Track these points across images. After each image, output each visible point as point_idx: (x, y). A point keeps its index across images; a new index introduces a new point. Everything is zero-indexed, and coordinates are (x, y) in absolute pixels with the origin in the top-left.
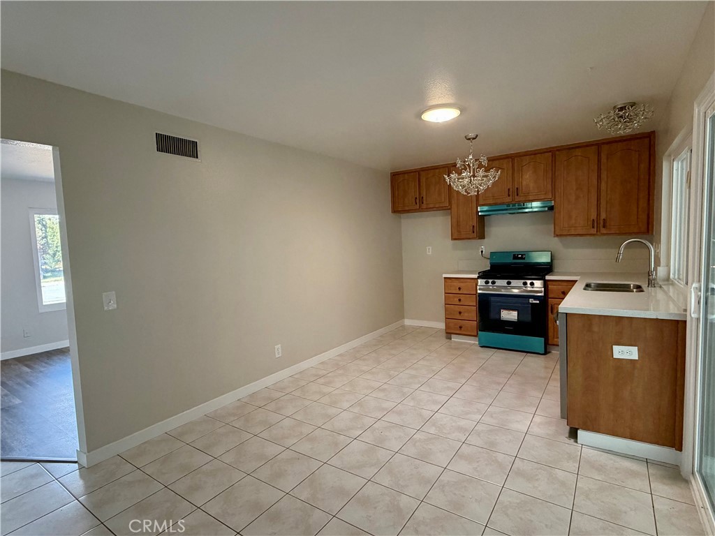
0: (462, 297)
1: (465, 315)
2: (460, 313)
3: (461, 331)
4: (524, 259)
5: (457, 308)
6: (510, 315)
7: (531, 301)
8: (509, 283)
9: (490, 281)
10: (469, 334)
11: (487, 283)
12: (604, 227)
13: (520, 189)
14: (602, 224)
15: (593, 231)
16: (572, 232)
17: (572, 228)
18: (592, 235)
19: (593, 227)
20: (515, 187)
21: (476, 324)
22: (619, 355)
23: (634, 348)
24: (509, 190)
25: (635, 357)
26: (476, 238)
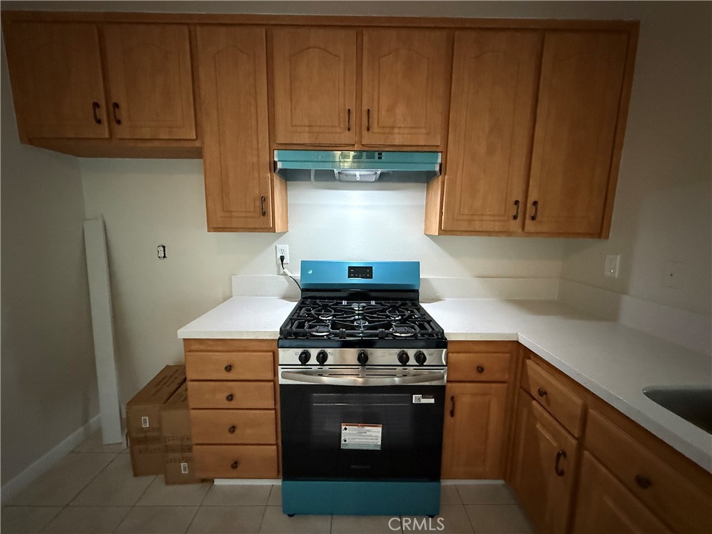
0: (236, 388)
1: (248, 435)
2: (233, 428)
4: (371, 277)
5: (225, 418)
6: (364, 436)
7: (417, 399)
8: (363, 357)
9: (313, 352)
11: (304, 357)
12: (533, 218)
13: (374, 115)
14: (530, 210)
15: (515, 225)
16: (477, 226)
17: (476, 218)
18: (508, 233)
19: (515, 217)
20: (365, 108)
21: (275, 452)
24: (349, 111)
26: (270, 228)
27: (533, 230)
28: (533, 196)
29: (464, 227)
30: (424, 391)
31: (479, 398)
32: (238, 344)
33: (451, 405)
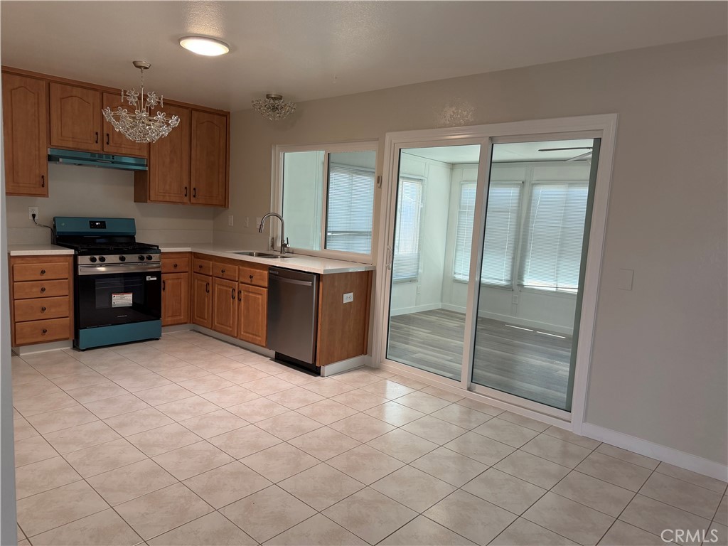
0: (46, 285)
1: (51, 312)
2: (43, 309)
3: (43, 336)
4: (105, 228)
5: (39, 303)
6: (123, 300)
7: (148, 278)
8: (122, 259)
9: (97, 257)
10: (57, 338)
11: (93, 260)
12: (194, 196)
13: (111, 136)
14: (193, 193)
15: (186, 199)
16: (168, 199)
17: (167, 194)
18: (183, 203)
19: (186, 195)
20: (105, 132)
21: (68, 321)
22: (345, 301)
23: (352, 294)
24: (97, 133)
25: (352, 300)
26: (46, 195)
27: (195, 202)
28: (193, 186)
29: (161, 199)
30: (152, 274)
31: (176, 281)
32: (46, 259)
33: (164, 282)
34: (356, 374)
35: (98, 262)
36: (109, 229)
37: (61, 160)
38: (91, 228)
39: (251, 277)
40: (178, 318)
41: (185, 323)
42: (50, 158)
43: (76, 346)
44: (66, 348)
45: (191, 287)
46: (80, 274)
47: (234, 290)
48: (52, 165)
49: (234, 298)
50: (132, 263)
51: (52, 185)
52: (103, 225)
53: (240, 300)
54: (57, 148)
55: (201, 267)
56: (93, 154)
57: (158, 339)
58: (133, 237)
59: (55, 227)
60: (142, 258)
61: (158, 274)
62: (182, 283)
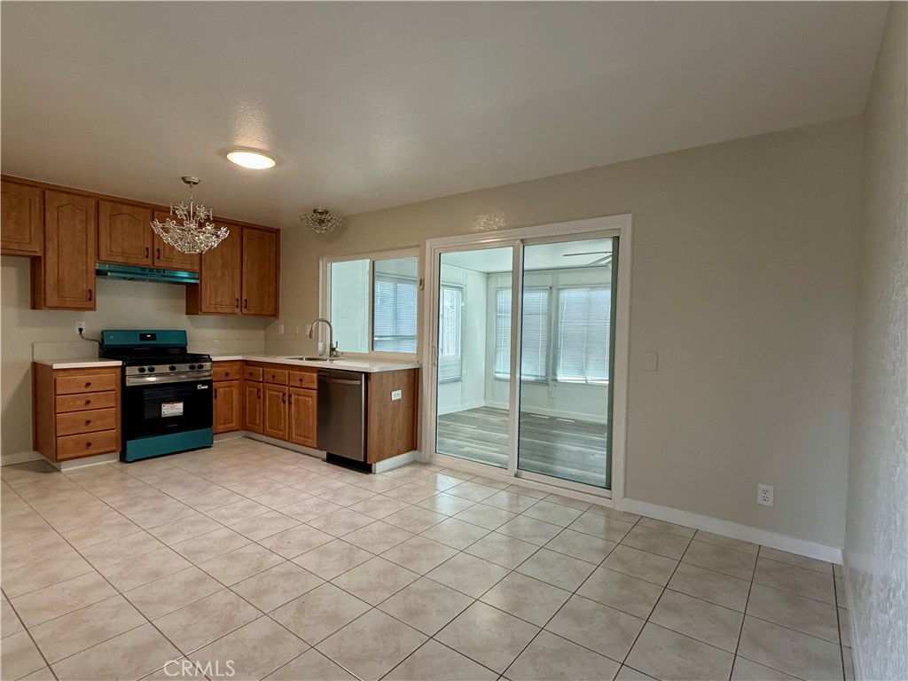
0: (91, 397)
1: (98, 424)
2: (88, 422)
3: (87, 450)
4: (155, 340)
5: (83, 416)
6: (173, 409)
8: (172, 369)
9: (146, 367)
10: (104, 450)
11: (142, 370)
12: (246, 307)
13: (162, 251)
14: (244, 304)
15: (237, 311)
16: (219, 310)
17: (218, 306)
18: (234, 314)
19: (237, 307)
20: (156, 247)
21: (115, 433)
22: (393, 398)
23: (400, 391)
24: (147, 249)
25: (400, 397)
26: (93, 309)
27: (246, 313)
28: (245, 297)
29: (213, 310)
30: (203, 383)
31: (228, 389)
32: (92, 371)
33: (215, 390)
34: (407, 470)
35: (147, 372)
36: (159, 342)
37: (109, 274)
38: (141, 340)
39: (301, 380)
40: (230, 425)
41: (238, 430)
42: (98, 273)
43: (123, 459)
44: (113, 460)
45: (243, 394)
46: (128, 384)
47: (284, 394)
48: (100, 280)
49: (284, 402)
50: (183, 373)
51: (100, 299)
52: (154, 337)
53: (290, 403)
54: (105, 262)
55: (251, 374)
56: (143, 269)
57: (210, 447)
58: (184, 349)
59: (103, 340)
60: (193, 367)
61: (209, 383)
62: (235, 391)
